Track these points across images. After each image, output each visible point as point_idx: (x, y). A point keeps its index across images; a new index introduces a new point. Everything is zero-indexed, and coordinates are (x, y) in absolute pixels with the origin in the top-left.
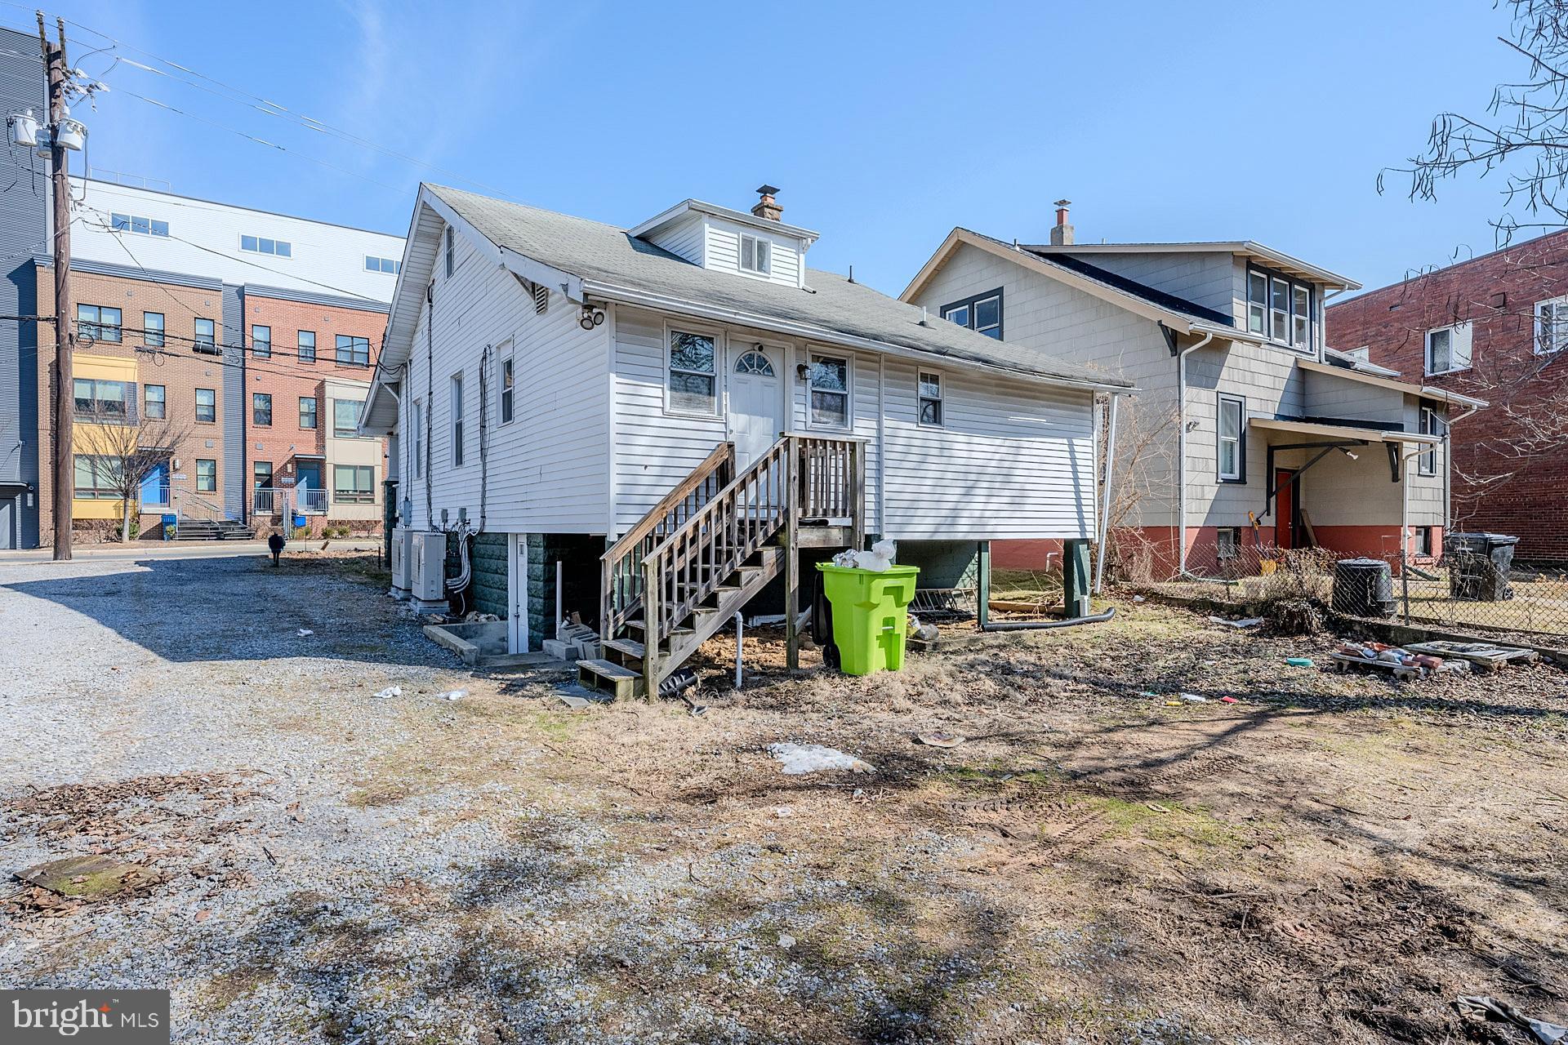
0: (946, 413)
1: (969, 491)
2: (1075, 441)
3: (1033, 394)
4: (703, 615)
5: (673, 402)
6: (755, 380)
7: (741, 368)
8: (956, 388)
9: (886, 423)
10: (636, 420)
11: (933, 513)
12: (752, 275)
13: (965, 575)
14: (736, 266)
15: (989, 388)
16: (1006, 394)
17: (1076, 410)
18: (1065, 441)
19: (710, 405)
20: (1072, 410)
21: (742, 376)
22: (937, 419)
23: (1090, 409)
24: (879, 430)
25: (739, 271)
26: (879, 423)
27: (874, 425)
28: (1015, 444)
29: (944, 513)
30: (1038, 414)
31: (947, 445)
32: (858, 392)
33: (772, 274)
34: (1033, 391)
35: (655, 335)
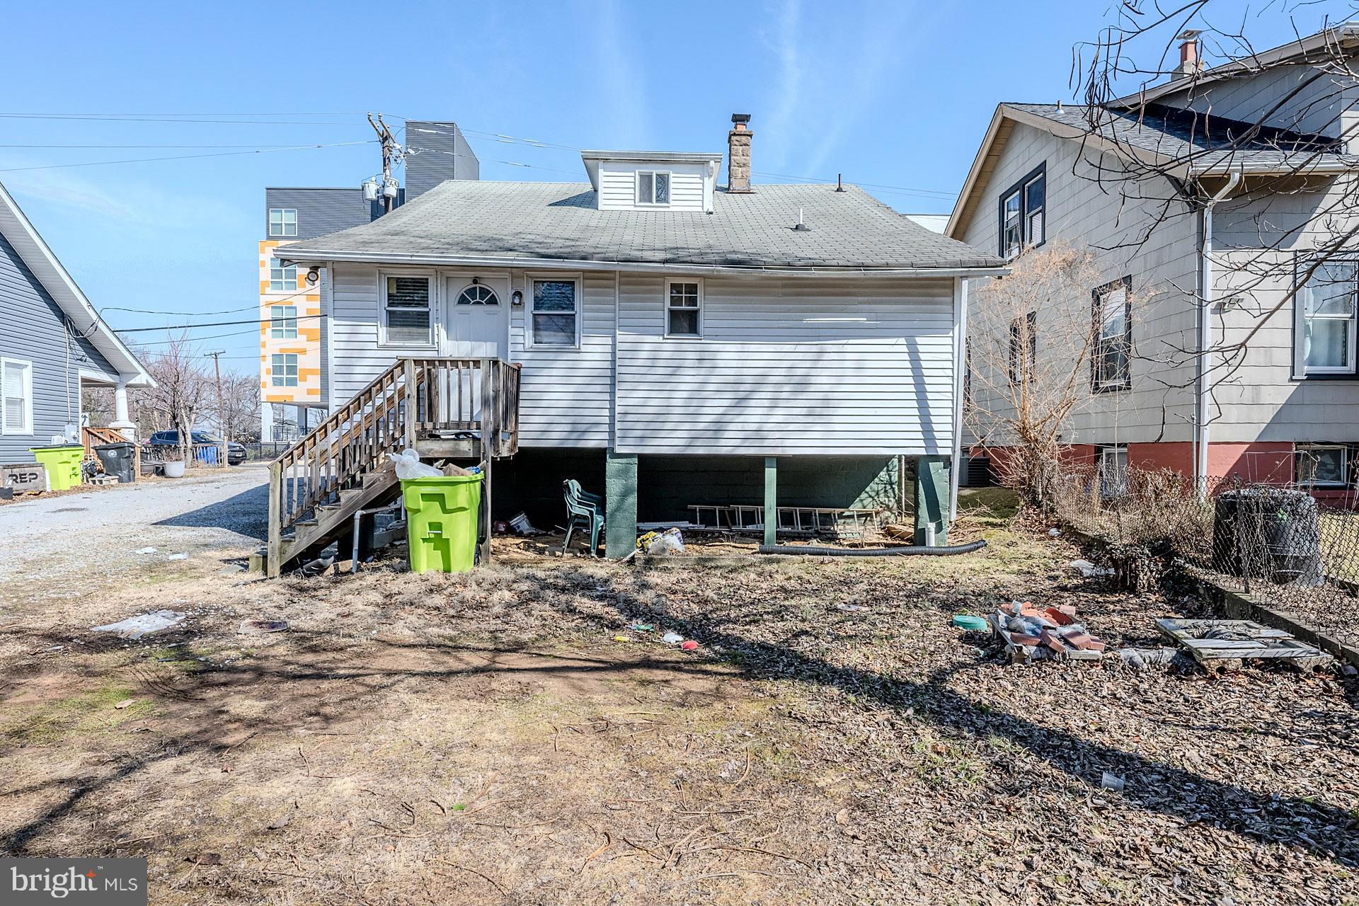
0: (703, 323)
1: (741, 402)
2: (919, 340)
3: (847, 290)
4: (325, 512)
5: (392, 337)
6: (478, 312)
7: (463, 300)
8: (721, 294)
9: (619, 338)
10: (356, 354)
11: (687, 426)
12: (654, 207)
13: (864, 495)
14: (632, 202)
15: (776, 290)
16: (804, 294)
17: (925, 303)
18: (902, 341)
19: (426, 337)
20: (915, 303)
21: (464, 307)
22: (693, 329)
23: (950, 299)
24: (614, 345)
25: (635, 206)
26: (614, 337)
27: (609, 341)
28: (815, 349)
29: (701, 426)
30: (855, 312)
31: (706, 355)
32: (585, 310)
33: (672, 203)
34: (847, 286)
35: (371, 283)
